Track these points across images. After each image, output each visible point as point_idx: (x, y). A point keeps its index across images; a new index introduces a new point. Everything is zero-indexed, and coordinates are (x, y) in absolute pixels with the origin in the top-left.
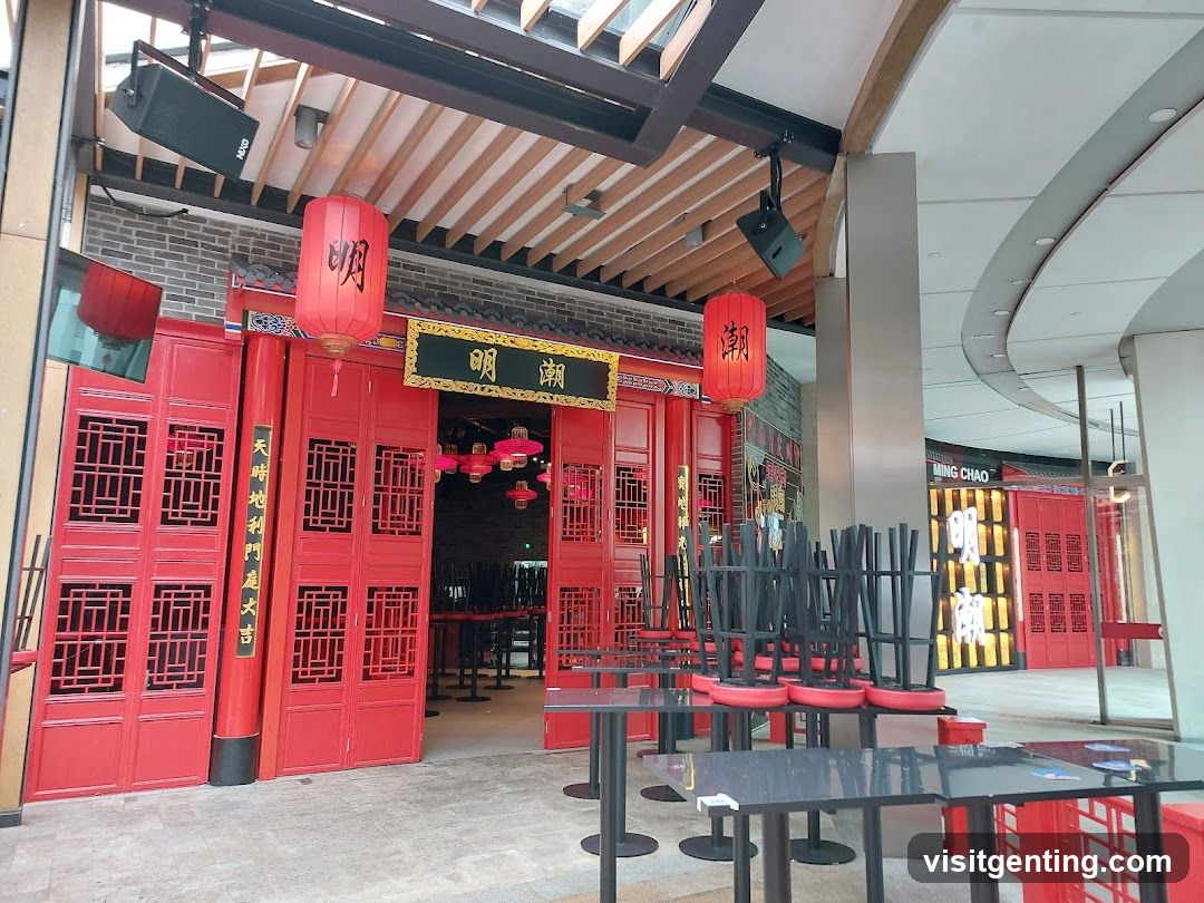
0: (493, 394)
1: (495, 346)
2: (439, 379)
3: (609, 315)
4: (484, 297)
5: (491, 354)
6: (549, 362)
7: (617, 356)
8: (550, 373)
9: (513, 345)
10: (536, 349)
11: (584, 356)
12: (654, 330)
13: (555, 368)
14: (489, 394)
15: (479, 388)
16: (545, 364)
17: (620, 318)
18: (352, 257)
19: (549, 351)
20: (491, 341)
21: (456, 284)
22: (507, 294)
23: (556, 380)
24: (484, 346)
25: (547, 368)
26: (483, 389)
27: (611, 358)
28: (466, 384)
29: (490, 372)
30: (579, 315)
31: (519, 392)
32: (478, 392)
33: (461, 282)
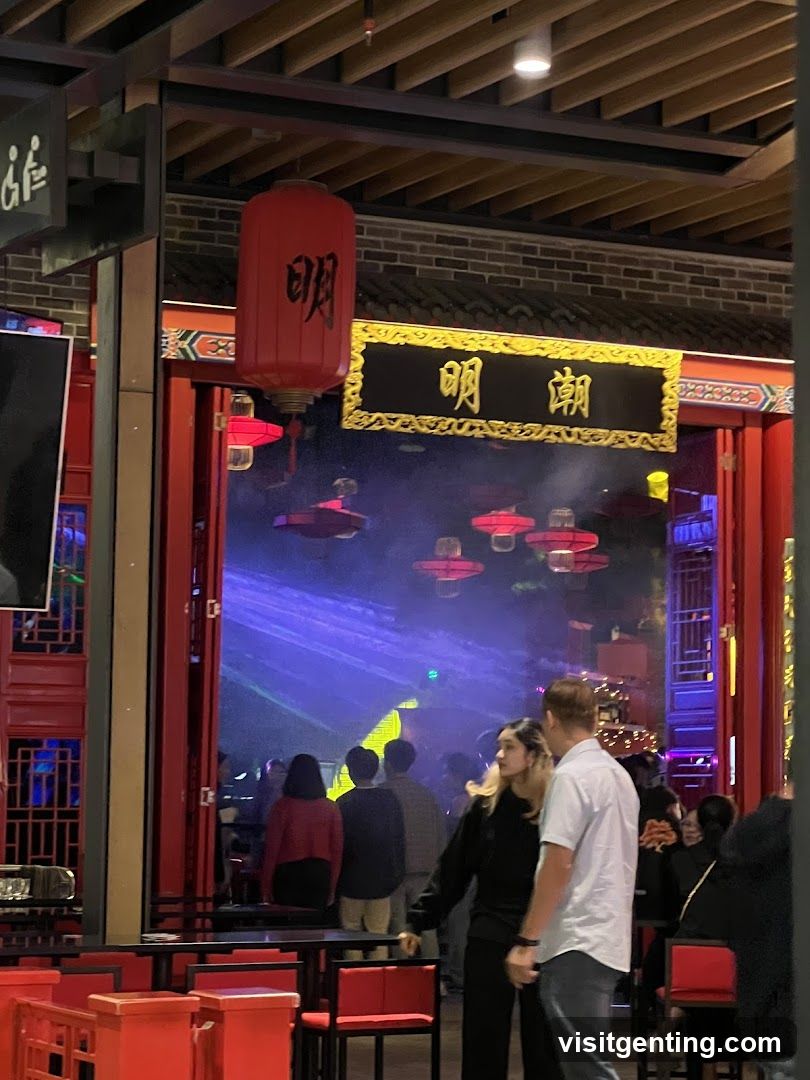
0: (478, 433)
1: (479, 354)
2: (394, 416)
3: (662, 276)
4: (455, 264)
5: (472, 367)
6: (563, 373)
7: (677, 355)
8: (566, 390)
9: (507, 351)
10: (543, 354)
11: (622, 359)
12: (742, 296)
13: (573, 383)
14: (470, 434)
15: (454, 426)
16: (558, 377)
17: (681, 279)
18: (318, 280)
19: (565, 355)
20: (472, 347)
21: (410, 248)
22: (493, 257)
23: (577, 403)
24: (461, 356)
25: (559, 384)
26: (460, 426)
27: (667, 359)
28: (435, 419)
29: (471, 398)
30: (611, 281)
31: (516, 427)
32: (455, 430)
33: (418, 244)
